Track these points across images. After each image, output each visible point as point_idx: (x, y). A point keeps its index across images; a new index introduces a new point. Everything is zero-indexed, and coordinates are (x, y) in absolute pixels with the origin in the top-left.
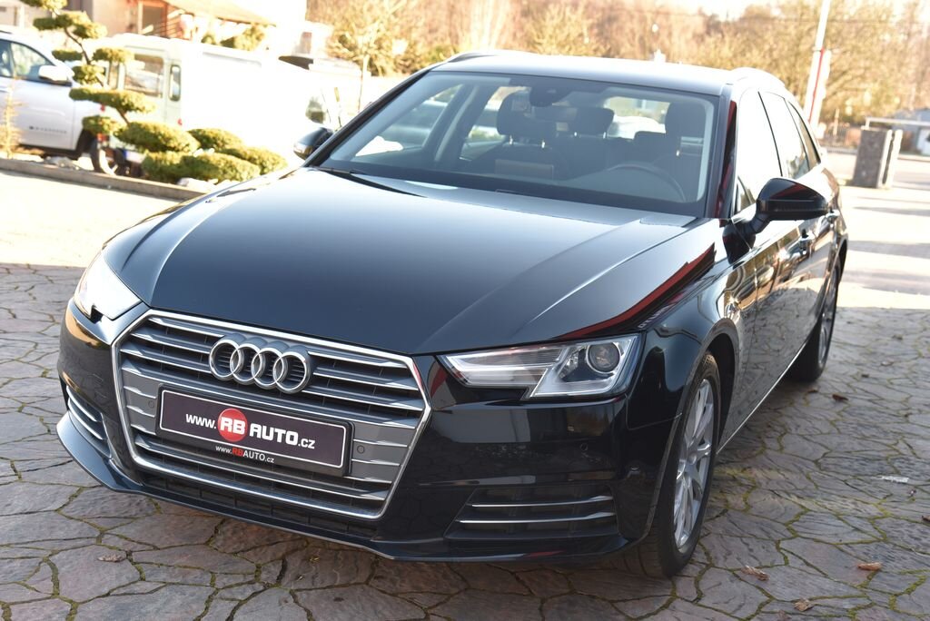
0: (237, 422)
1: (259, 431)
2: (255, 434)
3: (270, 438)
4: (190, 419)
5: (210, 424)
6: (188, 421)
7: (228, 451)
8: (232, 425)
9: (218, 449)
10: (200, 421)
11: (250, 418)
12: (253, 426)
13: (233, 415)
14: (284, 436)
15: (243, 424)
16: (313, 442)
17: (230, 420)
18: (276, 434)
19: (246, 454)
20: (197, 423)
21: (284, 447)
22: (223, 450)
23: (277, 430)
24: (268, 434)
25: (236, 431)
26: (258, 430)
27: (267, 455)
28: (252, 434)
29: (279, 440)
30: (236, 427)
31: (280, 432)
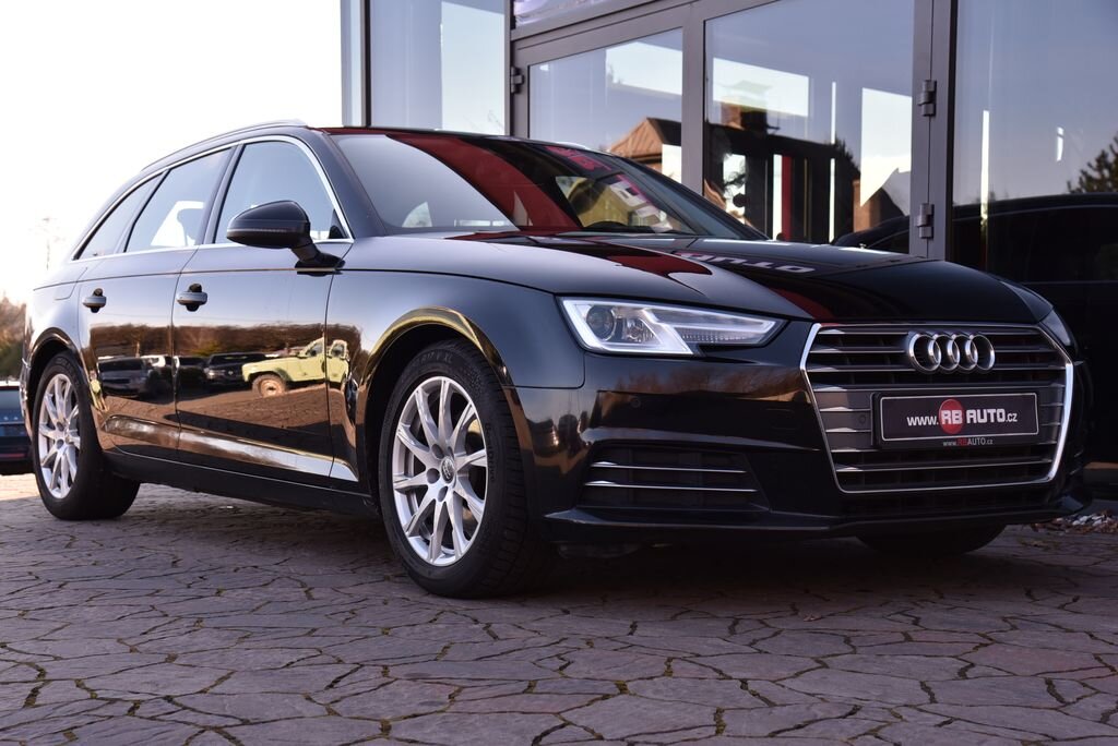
0: (954, 412)
1: (974, 417)
2: (972, 419)
3: (985, 420)
4: (912, 422)
5: (932, 421)
6: (910, 424)
7: (954, 444)
8: (951, 417)
9: (945, 444)
10: (922, 421)
11: (965, 405)
12: (969, 412)
13: (951, 407)
14: (995, 415)
15: (960, 412)
16: (1015, 415)
17: (948, 412)
18: (989, 415)
19: (969, 442)
20: (920, 424)
21: (997, 427)
22: (950, 444)
23: (989, 411)
24: (982, 417)
25: (955, 422)
26: (974, 415)
27: (987, 438)
28: (969, 422)
29: (992, 421)
30: (954, 417)
31: (992, 411)
